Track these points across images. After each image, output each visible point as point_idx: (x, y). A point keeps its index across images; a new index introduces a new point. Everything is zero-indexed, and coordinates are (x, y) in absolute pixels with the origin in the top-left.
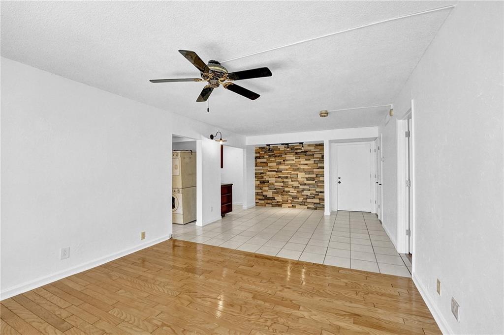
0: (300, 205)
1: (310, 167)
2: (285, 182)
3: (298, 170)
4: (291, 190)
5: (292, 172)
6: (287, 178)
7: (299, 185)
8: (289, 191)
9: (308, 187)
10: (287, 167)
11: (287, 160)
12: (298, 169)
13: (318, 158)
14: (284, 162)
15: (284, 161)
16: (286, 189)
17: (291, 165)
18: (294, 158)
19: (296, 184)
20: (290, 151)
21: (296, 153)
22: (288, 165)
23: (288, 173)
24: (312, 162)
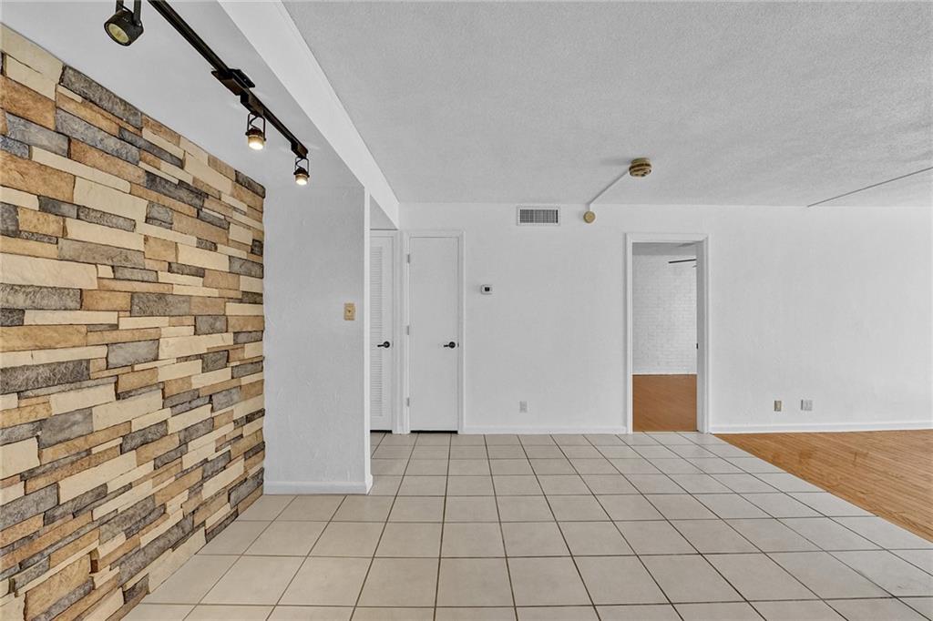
0: (174, 547)
1: (215, 293)
2: (65, 420)
3: (159, 303)
4: (117, 471)
5: (127, 323)
6: (76, 375)
7: (167, 413)
8: (101, 493)
9: (204, 412)
10: (83, 277)
11: (82, 212)
12: (161, 296)
13: (239, 245)
14: (50, 225)
15: (48, 205)
16: (74, 486)
17: (119, 263)
18: (136, 208)
19: (145, 411)
20: (112, 143)
21: (152, 179)
22: (89, 255)
23: (91, 328)
24: (215, 261)
